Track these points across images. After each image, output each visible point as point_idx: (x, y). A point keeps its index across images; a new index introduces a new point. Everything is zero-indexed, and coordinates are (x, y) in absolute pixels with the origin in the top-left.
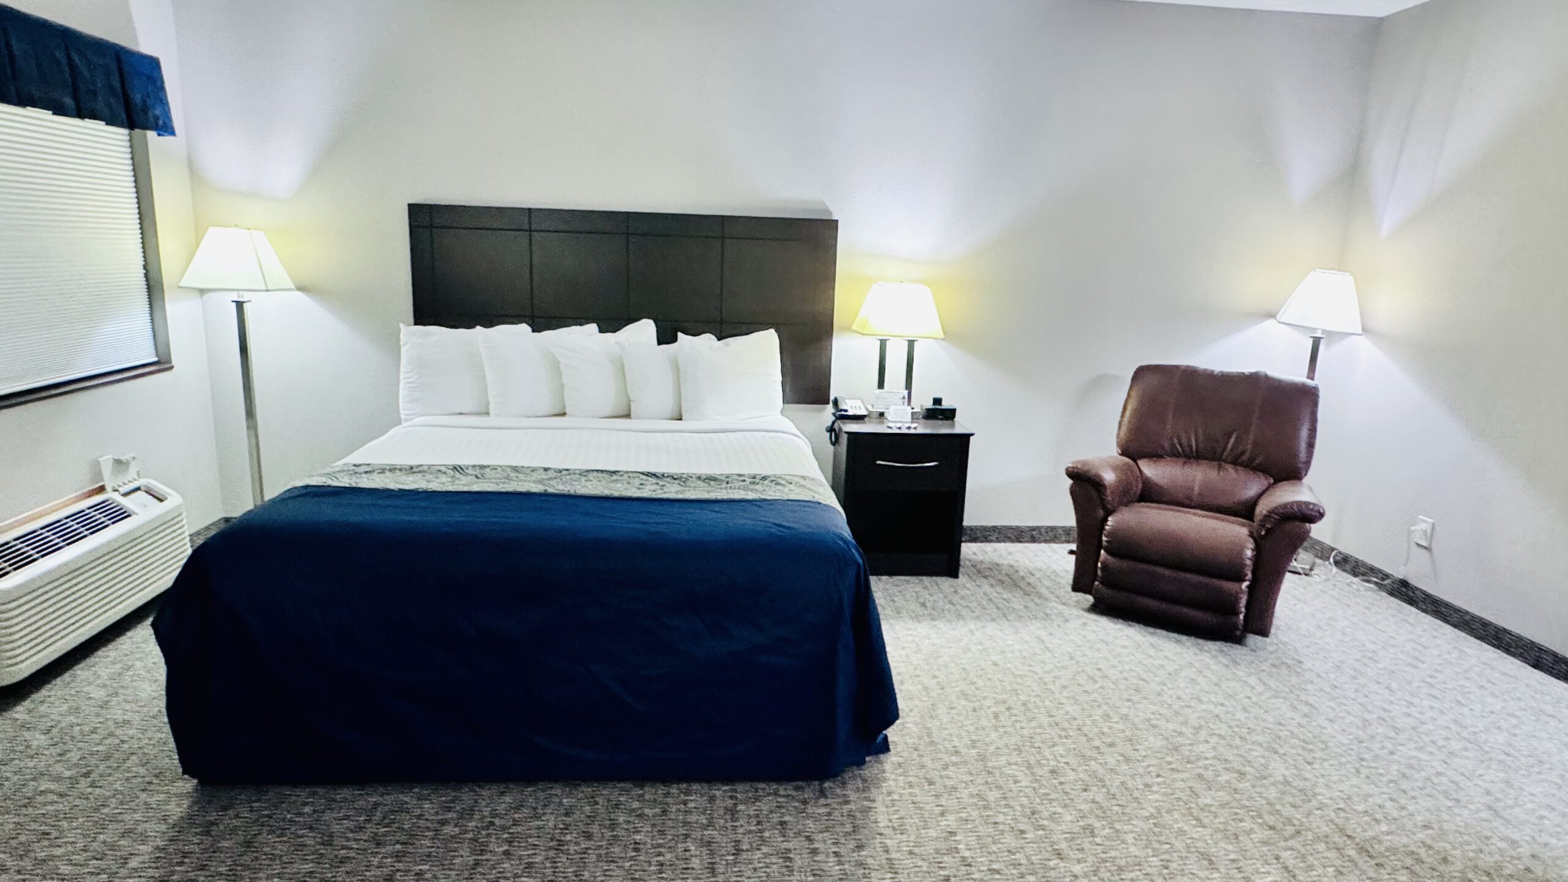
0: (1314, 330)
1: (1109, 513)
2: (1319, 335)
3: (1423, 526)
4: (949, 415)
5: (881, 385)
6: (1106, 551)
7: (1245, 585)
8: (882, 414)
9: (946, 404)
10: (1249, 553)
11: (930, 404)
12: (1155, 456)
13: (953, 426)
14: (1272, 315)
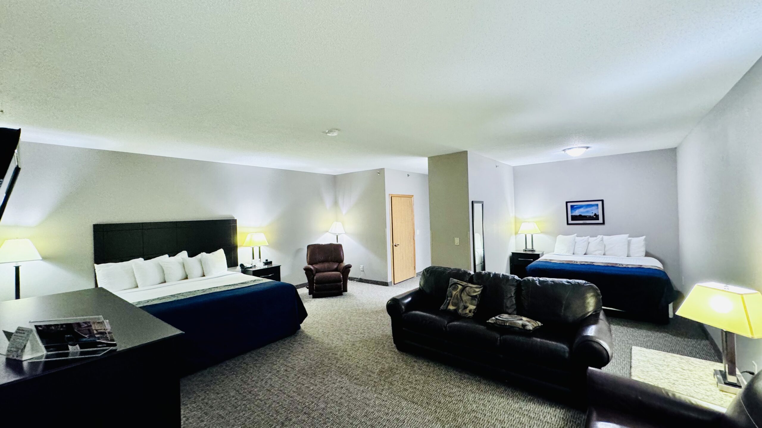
0: (336, 234)
1: (314, 276)
2: (337, 234)
3: (362, 267)
4: (271, 263)
5: (253, 258)
6: (315, 284)
7: (342, 283)
8: (255, 266)
9: (269, 261)
10: (342, 276)
11: (265, 261)
12: (316, 263)
13: (272, 265)
14: (327, 232)
